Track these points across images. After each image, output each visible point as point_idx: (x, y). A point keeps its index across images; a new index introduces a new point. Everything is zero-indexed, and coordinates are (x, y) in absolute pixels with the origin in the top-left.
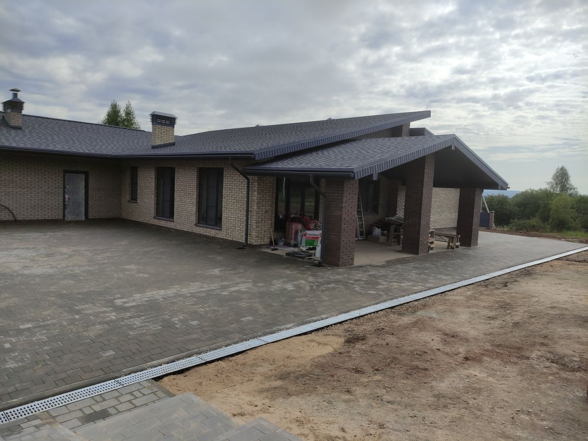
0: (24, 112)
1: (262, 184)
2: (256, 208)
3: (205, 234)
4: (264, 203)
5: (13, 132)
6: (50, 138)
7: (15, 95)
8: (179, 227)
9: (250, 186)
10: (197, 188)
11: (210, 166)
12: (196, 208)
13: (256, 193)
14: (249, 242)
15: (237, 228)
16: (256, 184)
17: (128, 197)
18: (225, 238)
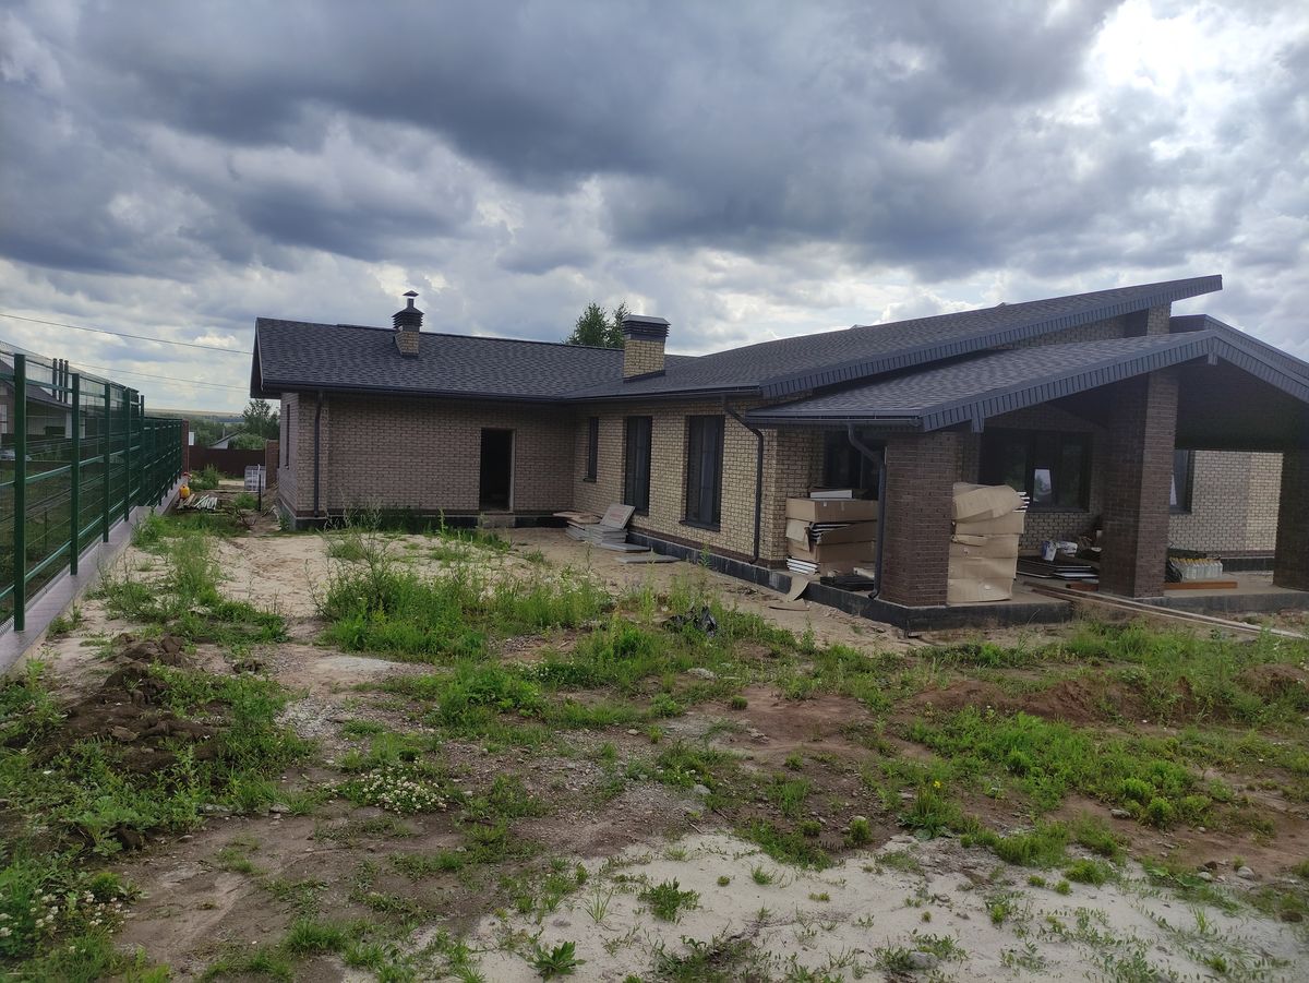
0: (422, 329)
1: (786, 444)
2: (773, 489)
3: (694, 539)
4: (791, 481)
5: (404, 364)
6: (459, 371)
7: (411, 302)
8: (656, 528)
9: (766, 448)
10: (685, 453)
11: (704, 414)
12: (683, 492)
13: (774, 462)
14: (761, 556)
15: (744, 529)
16: (775, 444)
17: (583, 472)
18: (725, 547)
